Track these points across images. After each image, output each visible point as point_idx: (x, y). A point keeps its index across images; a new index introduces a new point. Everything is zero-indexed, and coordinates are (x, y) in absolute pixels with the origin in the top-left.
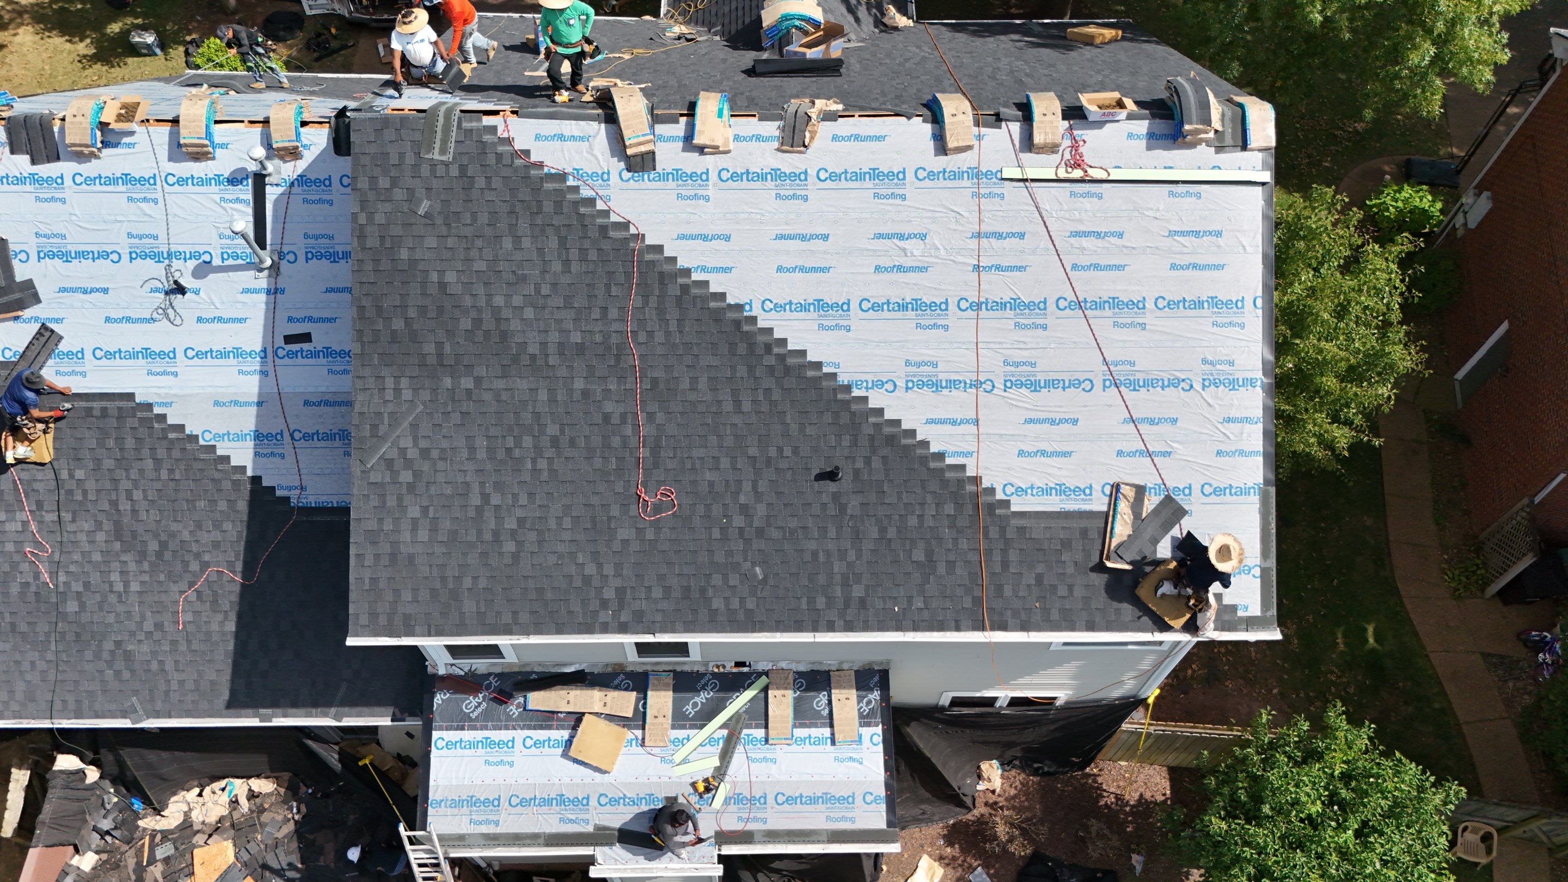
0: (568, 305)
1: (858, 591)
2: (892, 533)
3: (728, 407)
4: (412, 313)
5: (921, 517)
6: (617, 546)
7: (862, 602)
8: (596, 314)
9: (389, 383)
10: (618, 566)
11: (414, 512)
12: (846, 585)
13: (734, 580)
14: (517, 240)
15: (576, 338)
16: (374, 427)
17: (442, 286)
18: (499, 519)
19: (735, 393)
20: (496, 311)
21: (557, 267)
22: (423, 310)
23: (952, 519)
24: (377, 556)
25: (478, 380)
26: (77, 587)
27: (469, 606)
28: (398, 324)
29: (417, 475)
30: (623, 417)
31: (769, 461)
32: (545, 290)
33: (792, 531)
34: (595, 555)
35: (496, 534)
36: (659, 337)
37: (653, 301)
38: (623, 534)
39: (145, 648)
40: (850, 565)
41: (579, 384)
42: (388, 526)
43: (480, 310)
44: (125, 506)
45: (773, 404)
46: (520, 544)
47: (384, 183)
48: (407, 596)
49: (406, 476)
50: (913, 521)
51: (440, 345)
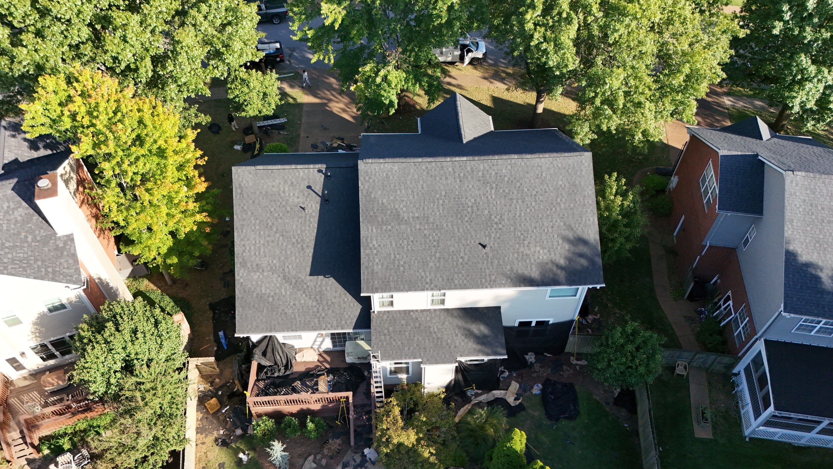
0: (414, 206)
1: (493, 277)
2: (501, 262)
3: (456, 230)
4: (375, 211)
5: (509, 259)
6: (429, 267)
7: (495, 281)
8: (421, 208)
9: (370, 227)
10: (430, 274)
11: (377, 260)
12: (490, 275)
13: (460, 275)
14: (401, 192)
15: (417, 215)
16: (366, 240)
17: (383, 204)
18: (399, 263)
19: (458, 228)
20: (396, 209)
21: (411, 197)
22: (378, 210)
23: (517, 258)
24: (368, 273)
25: (392, 227)
26: (272, 294)
27: (392, 284)
28: (372, 213)
29: (378, 252)
30: (429, 235)
31: (468, 245)
32: (408, 203)
33: (475, 263)
34: (424, 271)
35: (398, 266)
36: (438, 213)
37: (436, 204)
38: (431, 264)
39: (290, 311)
40: (491, 271)
41: (418, 227)
42: (371, 264)
43: (392, 209)
44: (286, 270)
45: (468, 230)
46: (404, 269)
47: (367, 178)
48: (376, 282)
49: (375, 252)
50: (506, 258)
51: (382, 219)
